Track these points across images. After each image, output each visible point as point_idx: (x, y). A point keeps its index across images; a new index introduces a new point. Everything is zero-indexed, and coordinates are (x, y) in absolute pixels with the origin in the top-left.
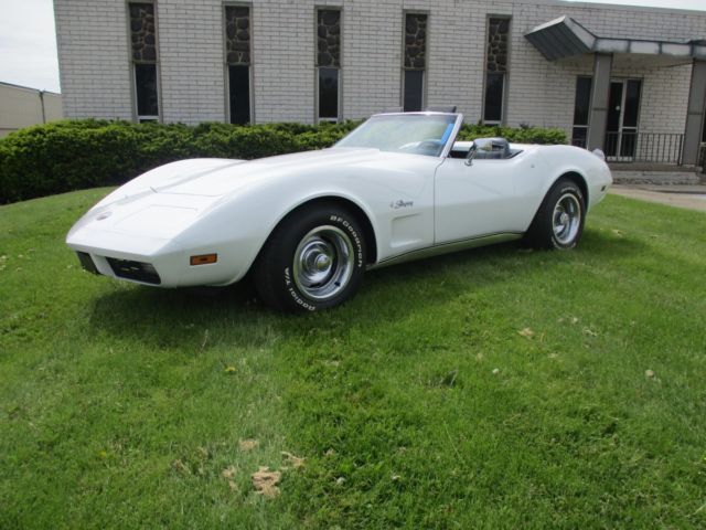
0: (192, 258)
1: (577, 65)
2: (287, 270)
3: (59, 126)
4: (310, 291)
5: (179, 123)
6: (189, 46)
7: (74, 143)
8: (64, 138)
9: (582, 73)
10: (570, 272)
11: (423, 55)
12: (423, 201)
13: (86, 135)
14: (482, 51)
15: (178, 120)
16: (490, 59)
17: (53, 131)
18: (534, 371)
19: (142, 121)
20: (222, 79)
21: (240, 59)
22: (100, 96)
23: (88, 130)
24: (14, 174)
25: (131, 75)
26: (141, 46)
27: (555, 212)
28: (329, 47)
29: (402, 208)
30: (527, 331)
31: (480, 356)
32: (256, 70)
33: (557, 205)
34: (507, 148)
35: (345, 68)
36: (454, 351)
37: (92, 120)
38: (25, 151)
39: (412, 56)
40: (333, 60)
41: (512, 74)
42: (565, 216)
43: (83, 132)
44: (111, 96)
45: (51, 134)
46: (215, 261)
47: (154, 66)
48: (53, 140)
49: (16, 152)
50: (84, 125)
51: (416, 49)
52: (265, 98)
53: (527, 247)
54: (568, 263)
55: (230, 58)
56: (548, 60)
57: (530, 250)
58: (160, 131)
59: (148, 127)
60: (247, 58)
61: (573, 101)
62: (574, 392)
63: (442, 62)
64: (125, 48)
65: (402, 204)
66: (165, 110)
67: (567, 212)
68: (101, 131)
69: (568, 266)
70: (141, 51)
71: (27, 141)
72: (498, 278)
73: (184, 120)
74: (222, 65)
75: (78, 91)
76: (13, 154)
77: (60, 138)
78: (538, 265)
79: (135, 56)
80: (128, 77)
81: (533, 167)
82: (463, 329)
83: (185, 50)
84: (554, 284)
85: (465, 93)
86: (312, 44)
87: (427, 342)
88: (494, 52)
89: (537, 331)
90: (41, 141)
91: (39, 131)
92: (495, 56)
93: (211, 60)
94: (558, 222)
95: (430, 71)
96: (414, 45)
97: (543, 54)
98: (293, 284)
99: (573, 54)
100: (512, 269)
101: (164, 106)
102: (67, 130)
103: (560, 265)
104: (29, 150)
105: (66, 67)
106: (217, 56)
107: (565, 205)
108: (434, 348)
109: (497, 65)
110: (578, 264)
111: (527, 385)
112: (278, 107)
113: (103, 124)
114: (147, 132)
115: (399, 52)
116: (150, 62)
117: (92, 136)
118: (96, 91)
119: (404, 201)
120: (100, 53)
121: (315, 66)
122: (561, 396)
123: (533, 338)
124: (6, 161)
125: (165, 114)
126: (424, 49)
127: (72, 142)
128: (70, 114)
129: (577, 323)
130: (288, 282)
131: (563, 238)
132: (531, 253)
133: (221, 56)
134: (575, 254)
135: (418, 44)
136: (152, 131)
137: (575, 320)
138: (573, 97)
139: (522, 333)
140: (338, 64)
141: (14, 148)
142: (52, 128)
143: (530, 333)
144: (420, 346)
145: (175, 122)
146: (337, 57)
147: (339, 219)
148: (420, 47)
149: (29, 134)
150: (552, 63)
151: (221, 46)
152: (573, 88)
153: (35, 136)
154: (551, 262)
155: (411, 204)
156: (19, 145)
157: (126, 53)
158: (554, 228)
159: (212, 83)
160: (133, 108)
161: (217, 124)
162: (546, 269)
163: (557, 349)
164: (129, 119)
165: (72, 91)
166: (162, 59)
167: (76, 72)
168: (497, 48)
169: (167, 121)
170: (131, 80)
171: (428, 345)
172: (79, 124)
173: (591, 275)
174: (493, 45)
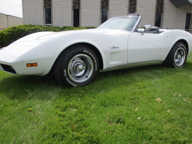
0: (27, 64)
1: (186, 9)
2: (65, 70)
3: (21, 26)
4: (75, 79)
5: (58, 26)
6: (61, 2)
7: (25, 31)
8: (22, 30)
9: (188, 12)
10: (180, 76)
11: (135, 6)
12: (122, 47)
13: (28, 29)
14: (155, 5)
15: (57, 25)
16: (157, 7)
17: (19, 28)
18: (159, 118)
19: (46, 25)
20: (71, 13)
21: (77, 7)
22: (34, 18)
23: (29, 28)
24: (7, 41)
25: (44, 11)
26: (47, 2)
27: (175, 54)
28: (105, 3)
29: (114, 49)
30: (158, 99)
31: (137, 109)
32: (82, 10)
33: (176, 52)
34: (158, 30)
35: (110, 10)
36: (125, 106)
37: (31, 25)
38: (10, 34)
39: (132, 6)
40: (106, 7)
41: (164, 12)
42: (179, 56)
43: (27, 28)
44: (37, 18)
45: (18, 28)
46: (37, 66)
47: (51, 9)
48: (18, 30)
49: (7, 34)
50: (28, 26)
51: (133, 4)
52: (84, 19)
53: (164, 67)
54: (180, 73)
55: (74, 6)
56: (177, 8)
57: (166, 68)
58: (50, 28)
59: (47, 27)
60: (79, 6)
61: (185, 21)
62: (176, 130)
63: (141, 8)
64: (42, 3)
65: (114, 47)
66: (53, 22)
67: (180, 54)
68: (33, 28)
69: (179, 74)
70: (47, 4)
71: (11, 31)
72: (151, 78)
73: (59, 25)
74: (71, 9)
75: (28, 16)
76: (6, 34)
77: (20, 30)
78: (168, 73)
79: (45, 6)
80: (43, 12)
81: (167, 37)
82: (132, 97)
83: (60, 4)
84: (173, 80)
85: (149, 18)
86: (100, 2)
87: (115, 102)
88: (159, 5)
89: (163, 99)
90: (15, 31)
91: (15, 28)
92: (159, 6)
93: (68, 7)
94: (177, 58)
95: (137, 11)
96: (132, 3)
97: (175, 6)
98: (68, 76)
99: (185, 5)
100: (157, 74)
101: (53, 21)
102: (23, 28)
103: (176, 73)
104: (11, 33)
105: (24, 9)
106: (70, 5)
107: (179, 52)
108: (117, 105)
109: (160, 9)
110: (184, 74)
111: (154, 125)
112: (88, 22)
113: (34, 26)
114: (47, 28)
115: (128, 5)
116: (49, 7)
117: (30, 29)
118: (33, 16)
119: (115, 47)
120: (35, 5)
121: (100, 9)
122: (170, 132)
123: (161, 102)
124: (4, 37)
125: (53, 24)
126: (136, 4)
127: (24, 31)
128: (25, 23)
129: (181, 97)
130: (65, 75)
131: (179, 64)
132: (166, 69)
133: (71, 6)
134: (183, 70)
135: (134, 2)
136: (48, 28)
137: (180, 95)
138: (185, 20)
139: (157, 100)
140: (108, 8)
141: (7, 33)
142: (19, 27)
143: (160, 100)
144: (113, 103)
145: (56, 26)
146: (107, 6)
147: (87, 52)
148: (134, 3)
149: (12, 28)
150: (178, 9)
151: (71, 3)
152: (185, 17)
153: (13, 29)
154: (173, 72)
155: (118, 48)
156: (8, 32)
157: (42, 5)
158: (175, 60)
159: (68, 14)
160: (44, 21)
161: (69, 27)
162: (170, 75)
163: (171, 108)
164: (42, 25)
165: (26, 16)
166: (53, 7)
167: (27, 10)
168: (160, 3)
169: (54, 25)
170: (44, 13)
171: (116, 103)
172: (27, 26)
173: (188, 78)
174: (158, 3)
